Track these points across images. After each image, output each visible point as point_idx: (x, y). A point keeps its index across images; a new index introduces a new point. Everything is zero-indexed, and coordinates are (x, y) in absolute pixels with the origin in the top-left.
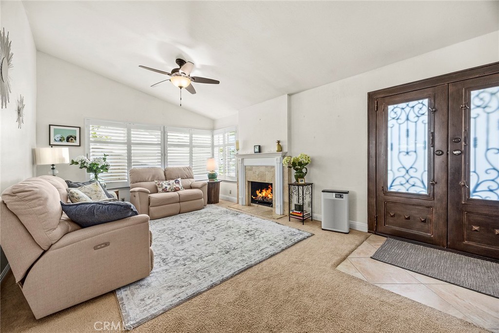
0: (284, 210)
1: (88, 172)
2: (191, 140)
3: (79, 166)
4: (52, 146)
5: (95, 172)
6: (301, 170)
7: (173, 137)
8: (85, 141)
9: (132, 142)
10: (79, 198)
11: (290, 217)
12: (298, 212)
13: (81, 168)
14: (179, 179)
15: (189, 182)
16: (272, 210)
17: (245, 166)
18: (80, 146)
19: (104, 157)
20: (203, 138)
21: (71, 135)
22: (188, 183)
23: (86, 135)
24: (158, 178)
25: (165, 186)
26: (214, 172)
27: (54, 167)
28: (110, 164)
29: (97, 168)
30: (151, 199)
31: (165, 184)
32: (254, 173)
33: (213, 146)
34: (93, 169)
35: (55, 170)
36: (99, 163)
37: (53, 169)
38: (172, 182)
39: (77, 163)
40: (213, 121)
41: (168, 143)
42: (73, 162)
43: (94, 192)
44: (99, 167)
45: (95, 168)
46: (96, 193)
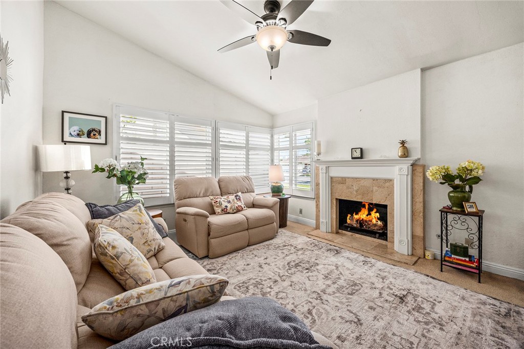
0: (413, 248)
1: (118, 183)
2: (247, 140)
3: (106, 174)
4: (65, 142)
5: (129, 183)
6: (463, 187)
7: (226, 135)
8: (114, 137)
9: (176, 140)
10: (118, 257)
11: (442, 264)
12: (463, 259)
13: (109, 177)
14: (240, 194)
15: (250, 197)
16: (387, 246)
17: (331, 178)
18: (106, 144)
19: (140, 161)
20: (261, 139)
21: (94, 127)
22: (249, 199)
23: (115, 128)
24: (212, 192)
25: (224, 204)
26: (279, 184)
27: (69, 175)
28: (148, 171)
29: (133, 177)
30: (213, 227)
31: (223, 201)
32: (348, 188)
33: (272, 149)
34: (126, 178)
35: (69, 180)
36: (136, 170)
37: (67, 178)
38: (232, 197)
39: (103, 170)
40: (272, 116)
41: (221, 143)
42: (97, 169)
43: (137, 226)
44: (136, 176)
45: (129, 179)
46: (140, 228)
